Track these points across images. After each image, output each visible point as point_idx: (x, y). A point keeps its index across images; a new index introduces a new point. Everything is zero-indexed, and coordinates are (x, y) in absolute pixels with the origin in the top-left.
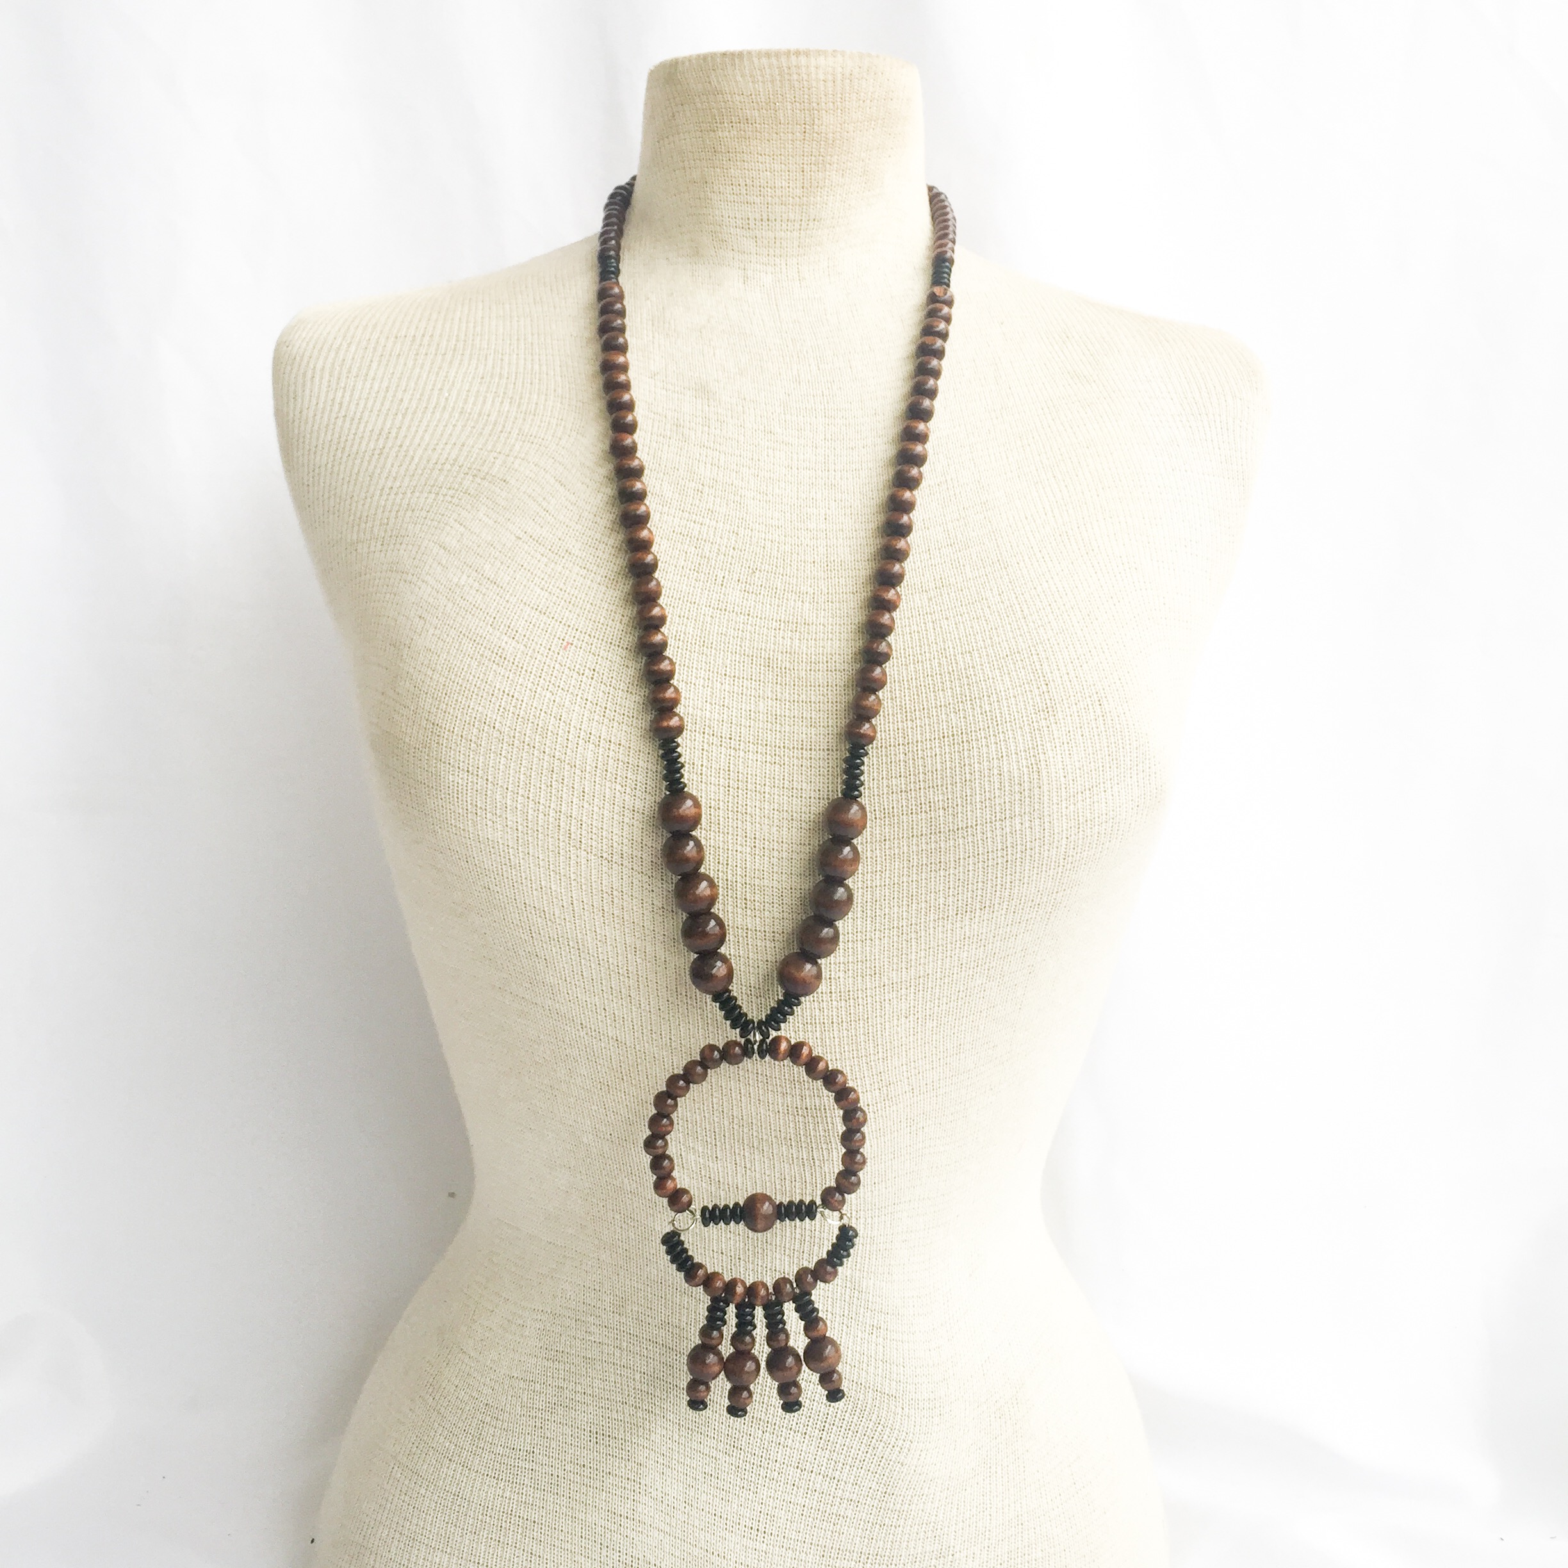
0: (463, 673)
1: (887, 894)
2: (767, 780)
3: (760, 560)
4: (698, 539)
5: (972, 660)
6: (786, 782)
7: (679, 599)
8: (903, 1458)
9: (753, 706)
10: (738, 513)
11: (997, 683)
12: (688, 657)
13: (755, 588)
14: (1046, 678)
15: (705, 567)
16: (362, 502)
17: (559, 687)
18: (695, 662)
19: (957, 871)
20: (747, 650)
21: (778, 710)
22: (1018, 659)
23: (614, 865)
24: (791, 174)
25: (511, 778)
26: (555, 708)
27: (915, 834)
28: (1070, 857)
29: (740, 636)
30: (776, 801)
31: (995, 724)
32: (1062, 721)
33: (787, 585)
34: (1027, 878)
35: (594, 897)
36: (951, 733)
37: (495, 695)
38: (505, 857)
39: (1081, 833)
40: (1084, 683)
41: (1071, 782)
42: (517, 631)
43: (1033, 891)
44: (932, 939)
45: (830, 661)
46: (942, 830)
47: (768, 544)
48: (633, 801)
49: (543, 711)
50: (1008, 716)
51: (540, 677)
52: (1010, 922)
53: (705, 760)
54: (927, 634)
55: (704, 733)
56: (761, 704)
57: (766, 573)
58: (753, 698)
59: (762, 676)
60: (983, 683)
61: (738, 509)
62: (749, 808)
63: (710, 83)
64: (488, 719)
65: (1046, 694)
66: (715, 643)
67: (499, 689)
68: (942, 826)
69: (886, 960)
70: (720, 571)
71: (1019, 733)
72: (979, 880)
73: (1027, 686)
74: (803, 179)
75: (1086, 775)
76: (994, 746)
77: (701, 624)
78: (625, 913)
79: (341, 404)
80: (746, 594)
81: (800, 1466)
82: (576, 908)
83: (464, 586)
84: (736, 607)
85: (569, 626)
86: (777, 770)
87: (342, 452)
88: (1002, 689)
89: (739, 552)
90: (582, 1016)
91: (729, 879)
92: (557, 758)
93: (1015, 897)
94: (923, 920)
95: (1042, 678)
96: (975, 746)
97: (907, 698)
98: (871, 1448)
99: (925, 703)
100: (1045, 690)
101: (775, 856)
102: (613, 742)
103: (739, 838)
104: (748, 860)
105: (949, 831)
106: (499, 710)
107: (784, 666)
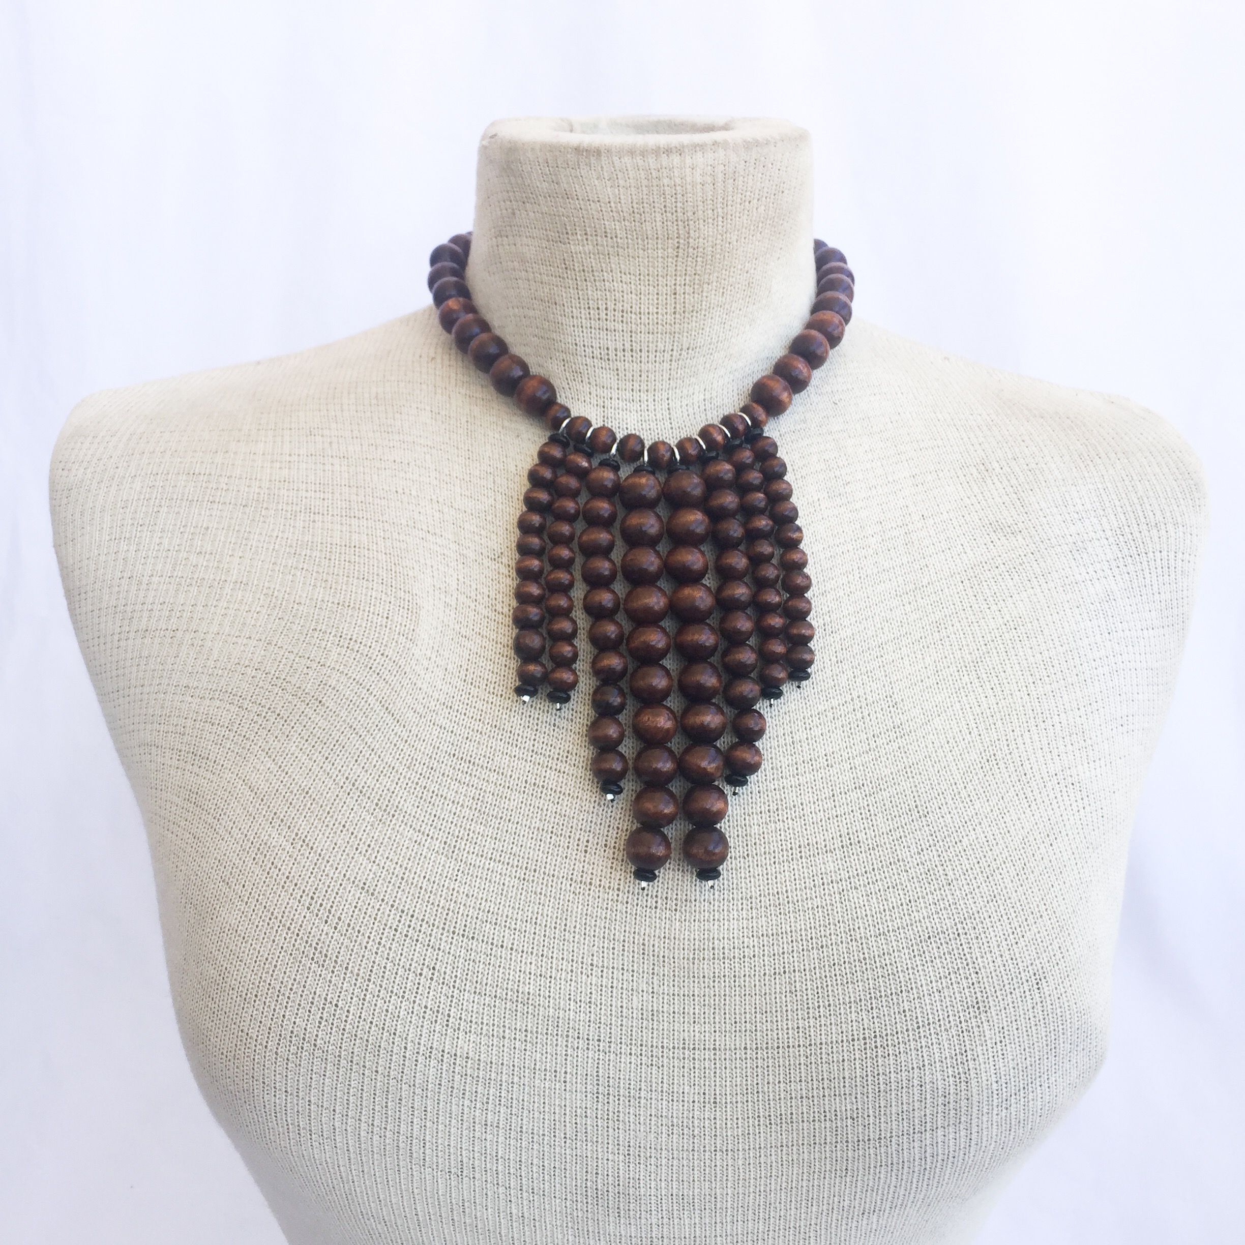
2: (643, 1084)
6: (665, 1085)
9: (625, 1001)
11: (917, 973)
14: (976, 965)
17: (392, 992)
19: (866, 1178)
20: (617, 933)
21: (655, 1005)
25: (339, 1100)
27: (817, 1141)
30: (653, 1106)
31: (916, 1025)
35: (442, 1208)
36: (862, 1036)
38: (335, 1174)
40: (1020, 964)
41: (1004, 1086)
42: (339, 919)
46: (850, 1140)
49: (374, 1023)
50: (930, 1016)
51: (369, 980)
58: (625, 992)
59: (636, 965)
60: (901, 974)
62: (621, 1115)
64: (308, 1035)
65: (976, 985)
66: (578, 926)
68: (850, 1136)
73: (953, 976)
74: (675, 303)
76: (913, 1052)
77: (561, 902)
85: (403, 911)
86: (654, 1072)
88: (924, 982)
91: (599, 1188)
94: (824, 1220)
95: (971, 966)
99: (831, 999)
100: (975, 980)
101: (652, 1163)
102: (458, 1054)
103: (610, 1147)
104: (621, 1168)
105: (859, 1141)
106: (320, 1023)
107: (662, 954)
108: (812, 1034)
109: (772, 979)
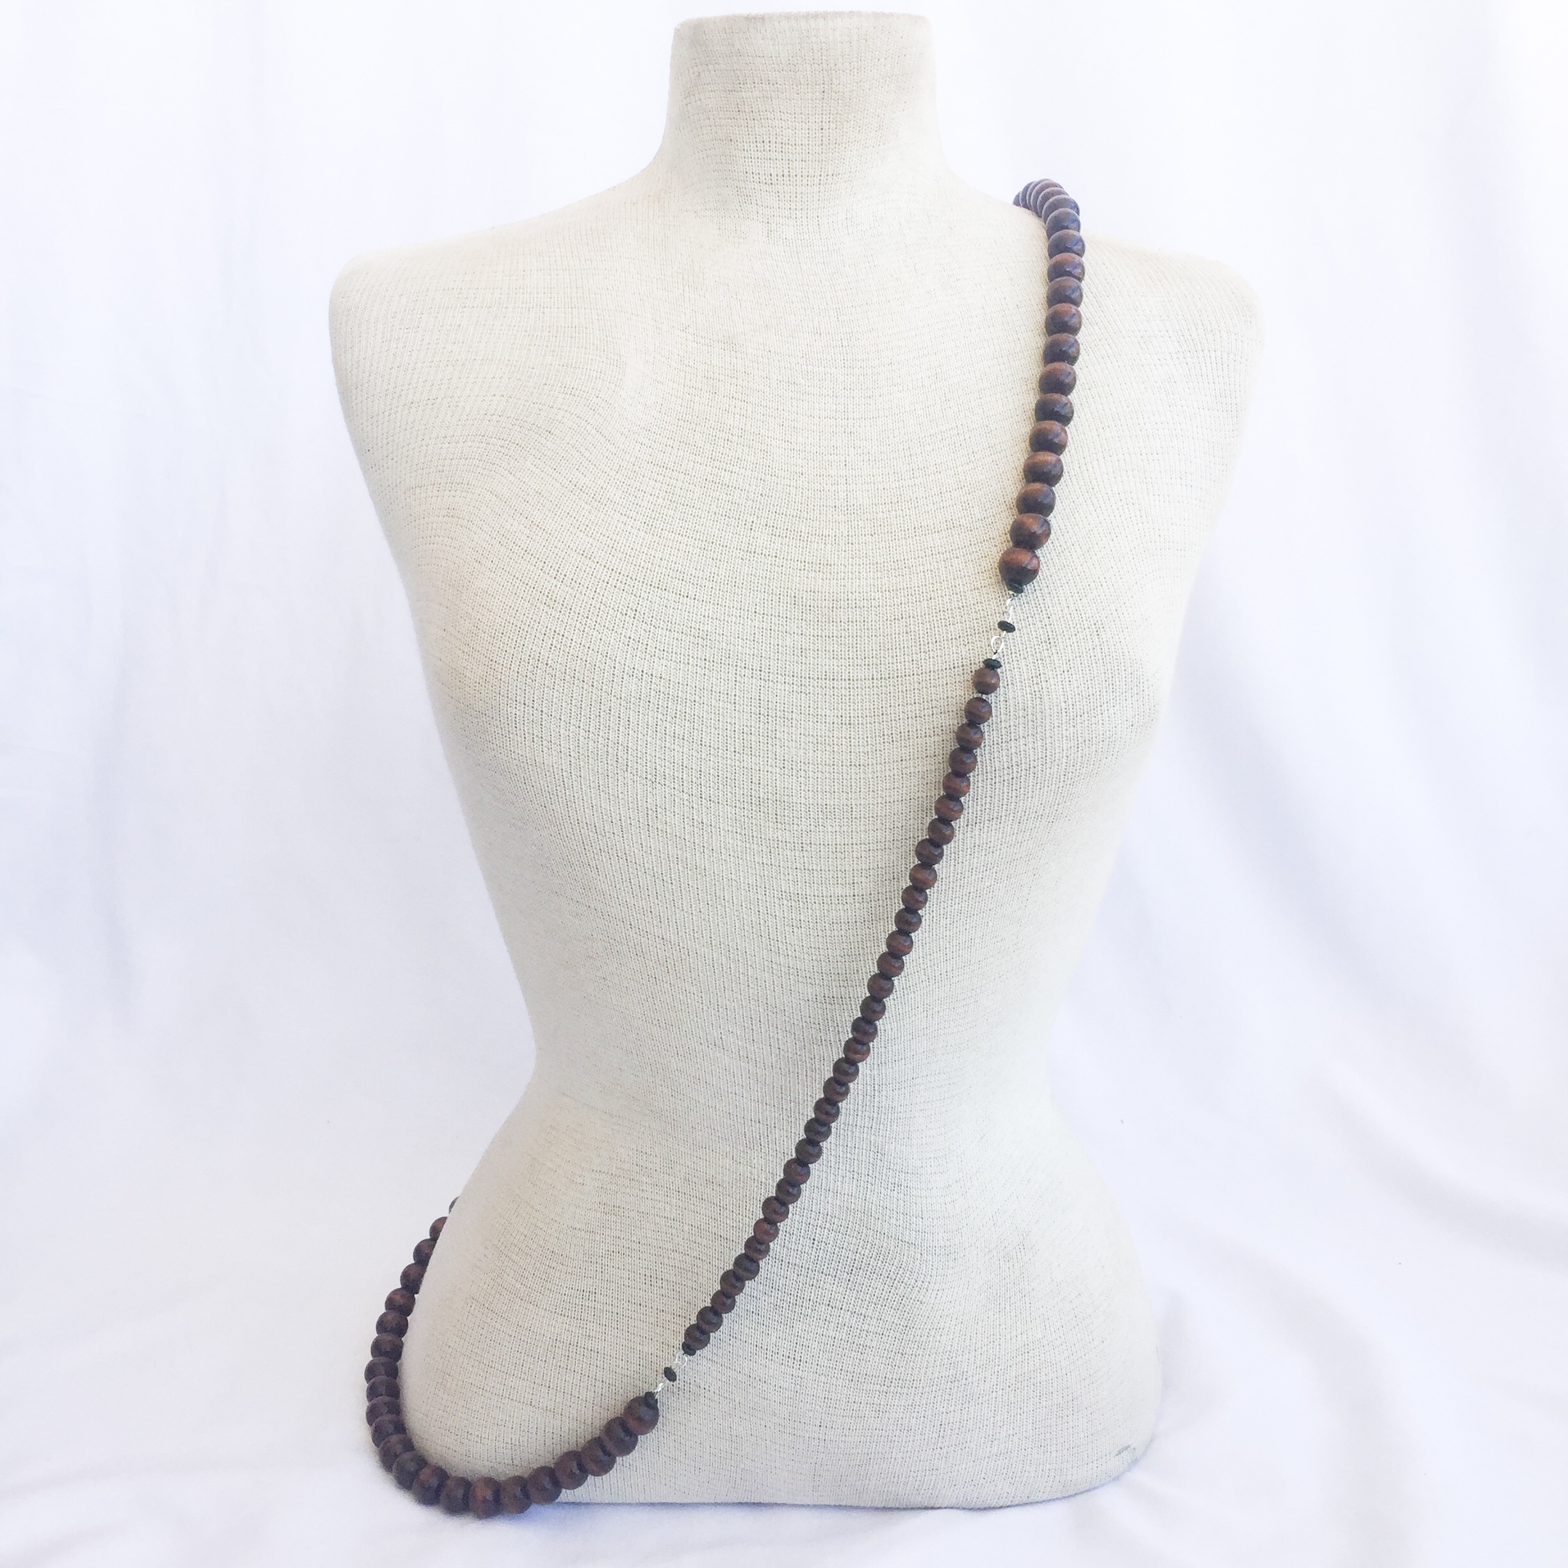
2: (794, 708)
3: (786, 506)
4: (728, 486)
6: (811, 709)
7: (712, 543)
8: (922, 1297)
10: (765, 461)
12: (721, 596)
13: (782, 531)
15: (735, 513)
16: (418, 450)
17: (604, 626)
20: (775, 589)
21: (804, 644)
24: (811, 132)
25: (564, 710)
26: (601, 646)
28: (1070, 773)
29: (768, 576)
30: (803, 726)
32: (1062, 651)
33: (811, 529)
34: (1030, 793)
35: (640, 813)
37: (547, 634)
38: (559, 780)
39: (1080, 751)
40: (1083, 615)
41: (1071, 706)
42: (565, 575)
43: (1036, 804)
47: (793, 491)
49: (591, 648)
50: (1013, 648)
52: (1016, 831)
54: (939, 572)
57: (791, 518)
58: (780, 634)
59: (789, 613)
61: (765, 457)
62: (778, 733)
64: (541, 657)
65: (1048, 627)
66: (745, 583)
67: (551, 629)
70: (749, 516)
71: (1024, 663)
72: (988, 795)
74: (822, 136)
75: (1085, 700)
78: (668, 828)
79: (395, 355)
80: (773, 537)
81: (831, 1304)
82: (623, 824)
83: (515, 532)
84: (764, 550)
85: (613, 570)
86: (803, 698)
87: (398, 402)
89: (766, 498)
90: (631, 917)
91: (761, 796)
92: (604, 690)
93: (1020, 809)
95: (1044, 612)
98: (893, 1288)
99: (937, 636)
100: (1047, 623)
102: (654, 675)
104: (778, 779)
106: (551, 648)
107: (809, 604)
108: (923, 664)
109: (893, 623)
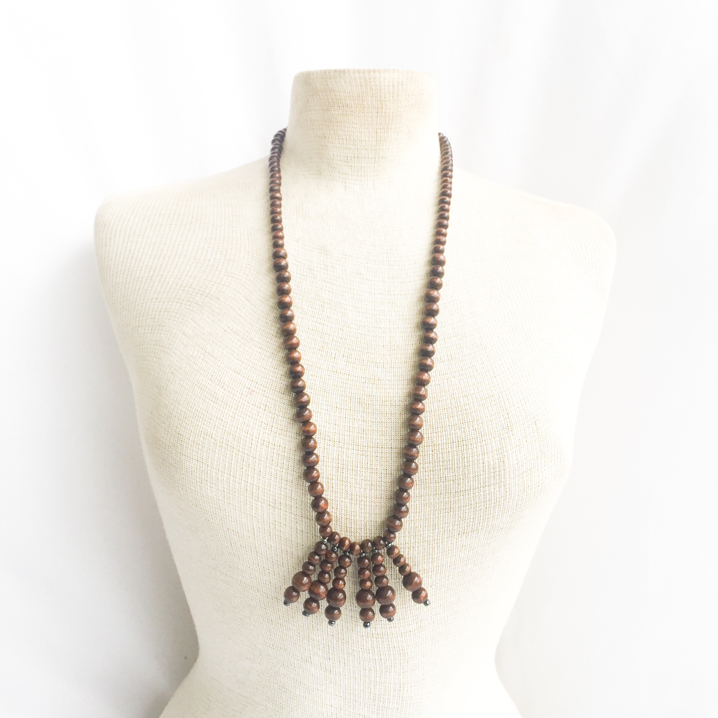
0: (195, 407)
1: (422, 524)
2: (359, 464)
3: (355, 345)
4: (321, 333)
5: (468, 400)
6: (369, 465)
7: (312, 366)
9: (351, 424)
10: (343, 318)
11: (481, 413)
12: (316, 398)
13: (352, 360)
15: (325, 348)
16: (141, 305)
17: (247, 415)
18: (320, 401)
19: (460, 513)
20: (348, 394)
21: (365, 427)
22: (493, 400)
23: (276, 509)
24: (370, 134)
25: (221, 464)
26: (245, 427)
28: (520, 505)
29: (344, 386)
30: (363, 475)
31: (481, 435)
32: (516, 434)
33: (369, 359)
35: (265, 525)
36: (457, 441)
37: (212, 419)
38: (217, 505)
39: (526, 493)
40: (527, 412)
41: (521, 466)
42: (224, 384)
43: (499, 522)
44: (445, 547)
45: (392, 400)
46: (452, 492)
47: (359, 336)
48: (287, 476)
49: (239, 428)
50: (487, 432)
51: (237, 409)
52: (487, 538)
53: (325, 454)
54: (444, 386)
55: (325, 439)
56: (356, 423)
57: (358, 352)
58: (351, 420)
59: (356, 408)
60: (474, 413)
61: (343, 316)
62: (349, 479)
63: (328, 85)
64: (209, 433)
65: (507, 419)
66: (331, 390)
67: (214, 416)
68: (452, 489)
69: (421, 558)
70: (333, 350)
71: (493, 441)
72: (471, 518)
73: (497, 415)
74: (377, 137)
75: (528, 462)
76: (480, 447)
77: (323, 380)
78: (282, 534)
79: (130, 250)
80: (348, 363)
82: (255, 531)
83: (195, 357)
84: (342, 370)
85: (252, 381)
86: (364, 458)
87: (131, 277)
88: (484, 417)
89: (344, 340)
92: (246, 453)
93: (490, 525)
94: (441, 537)
95: (505, 410)
96: (470, 448)
97: (434, 421)
99: (443, 424)
101: (363, 504)
103: (343, 495)
104: (348, 506)
105: (456, 492)
107: (368, 403)
